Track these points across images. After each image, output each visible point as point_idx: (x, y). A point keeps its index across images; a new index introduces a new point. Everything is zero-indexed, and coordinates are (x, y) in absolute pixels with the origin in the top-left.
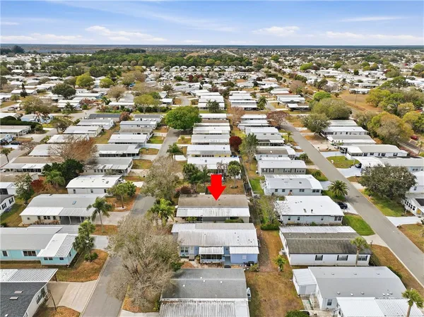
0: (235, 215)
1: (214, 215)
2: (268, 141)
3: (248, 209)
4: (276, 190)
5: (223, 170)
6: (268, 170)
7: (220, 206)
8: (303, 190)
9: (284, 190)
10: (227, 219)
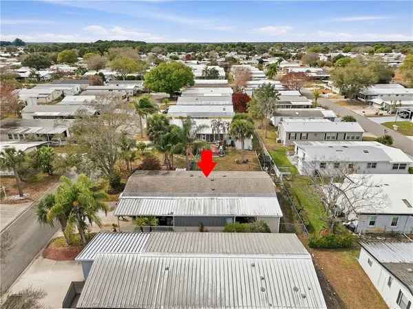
0: (248, 212)
1: (200, 213)
2: (289, 103)
3: (275, 199)
4: (323, 165)
5: (222, 135)
6: (298, 136)
7: (214, 192)
8: (374, 165)
9: (337, 165)
10: (229, 221)
